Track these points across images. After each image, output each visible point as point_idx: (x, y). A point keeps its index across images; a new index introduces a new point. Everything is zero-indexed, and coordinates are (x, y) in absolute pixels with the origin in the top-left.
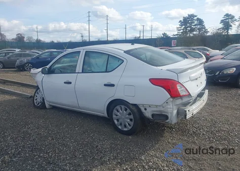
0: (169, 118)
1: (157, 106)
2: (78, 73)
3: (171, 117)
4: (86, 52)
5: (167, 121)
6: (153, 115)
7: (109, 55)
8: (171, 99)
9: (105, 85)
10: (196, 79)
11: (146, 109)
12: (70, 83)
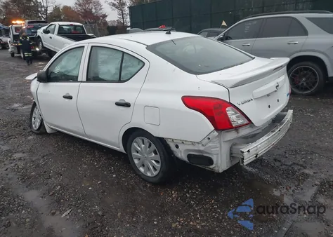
0: (215, 163)
1: (193, 143)
2: (82, 82)
3: (217, 161)
4: (92, 47)
5: (211, 167)
6: (189, 156)
7: (124, 53)
8: (216, 133)
9: (118, 104)
10: (268, 95)
11: (177, 147)
12: (70, 98)
